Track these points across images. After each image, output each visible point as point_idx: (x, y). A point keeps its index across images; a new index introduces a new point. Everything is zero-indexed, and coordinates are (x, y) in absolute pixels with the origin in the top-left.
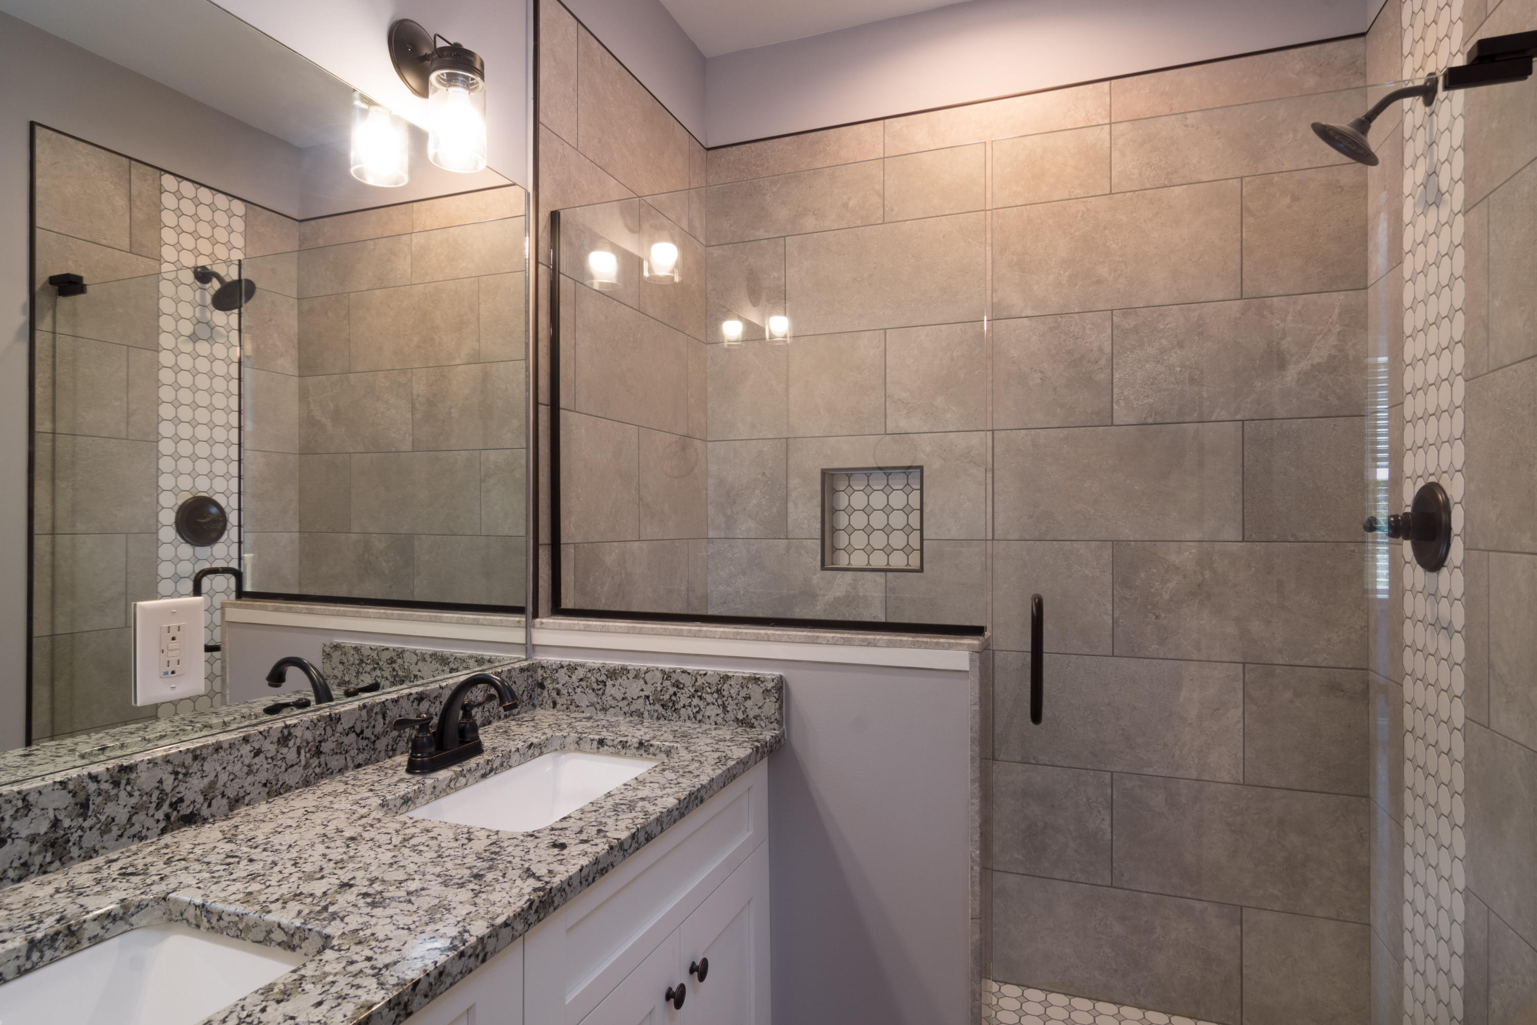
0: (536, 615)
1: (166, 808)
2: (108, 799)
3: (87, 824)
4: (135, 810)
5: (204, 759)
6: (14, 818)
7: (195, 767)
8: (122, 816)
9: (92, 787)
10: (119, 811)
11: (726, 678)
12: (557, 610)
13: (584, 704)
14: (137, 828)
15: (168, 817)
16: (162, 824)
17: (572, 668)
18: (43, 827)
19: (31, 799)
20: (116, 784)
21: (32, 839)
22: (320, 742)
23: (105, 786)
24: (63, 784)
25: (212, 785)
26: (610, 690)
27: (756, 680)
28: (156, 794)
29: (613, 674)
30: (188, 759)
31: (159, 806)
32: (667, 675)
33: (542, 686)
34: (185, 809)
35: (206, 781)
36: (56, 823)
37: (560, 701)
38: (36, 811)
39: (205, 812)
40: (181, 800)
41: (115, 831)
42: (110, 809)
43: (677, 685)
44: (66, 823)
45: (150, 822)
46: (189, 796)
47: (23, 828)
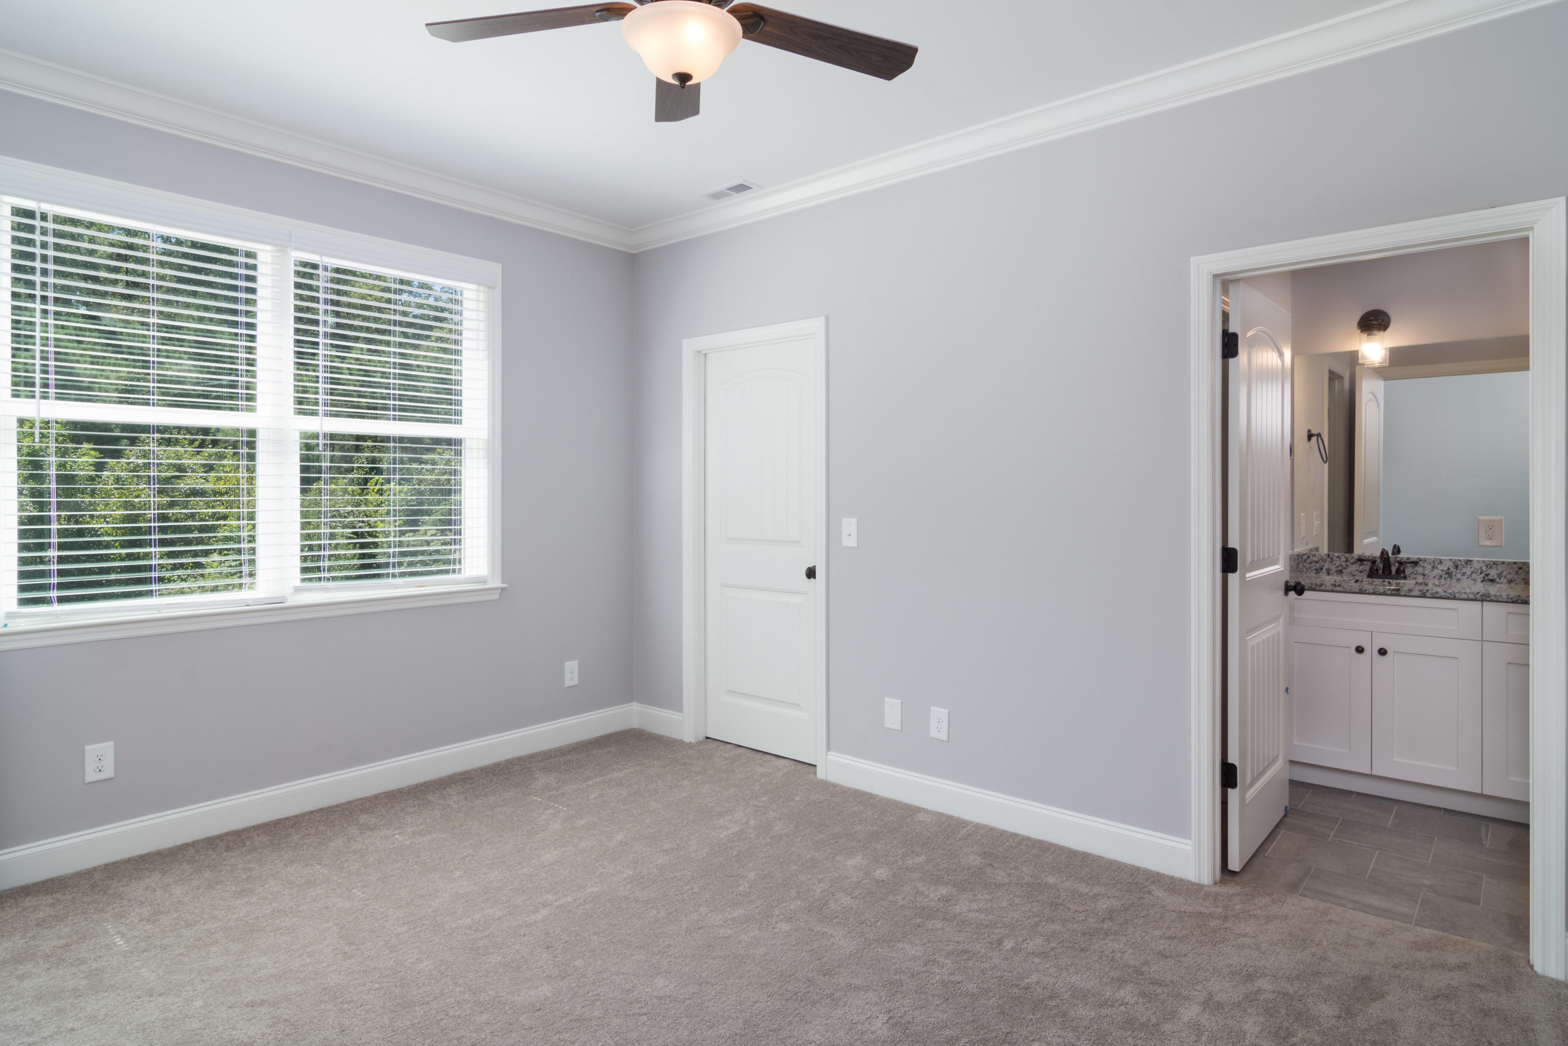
1: (1483, 575)
2: (1464, 567)
3: (1458, 571)
4: (1473, 572)
5: (1498, 565)
6: (1438, 564)
7: (1494, 566)
8: (1469, 573)
9: (1459, 563)
10: (1468, 571)
14: (1473, 577)
15: (1484, 578)
16: (1482, 579)
18: (1446, 569)
19: (1442, 561)
20: (1467, 564)
21: (1443, 571)
23: (1464, 564)
24: (1451, 560)
25: (1501, 573)
28: (1479, 570)
30: (1491, 563)
31: (1481, 573)
34: (1490, 577)
35: (1498, 572)
36: (1449, 569)
38: (1443, 564)
39: (1498, 580)
40: (1489, 574)
41: (1466, 576)
42: (1464, 570)
44: (1452, 569)
45: (1478, 577)
46: (1492, 574)
47: (1440, 567)
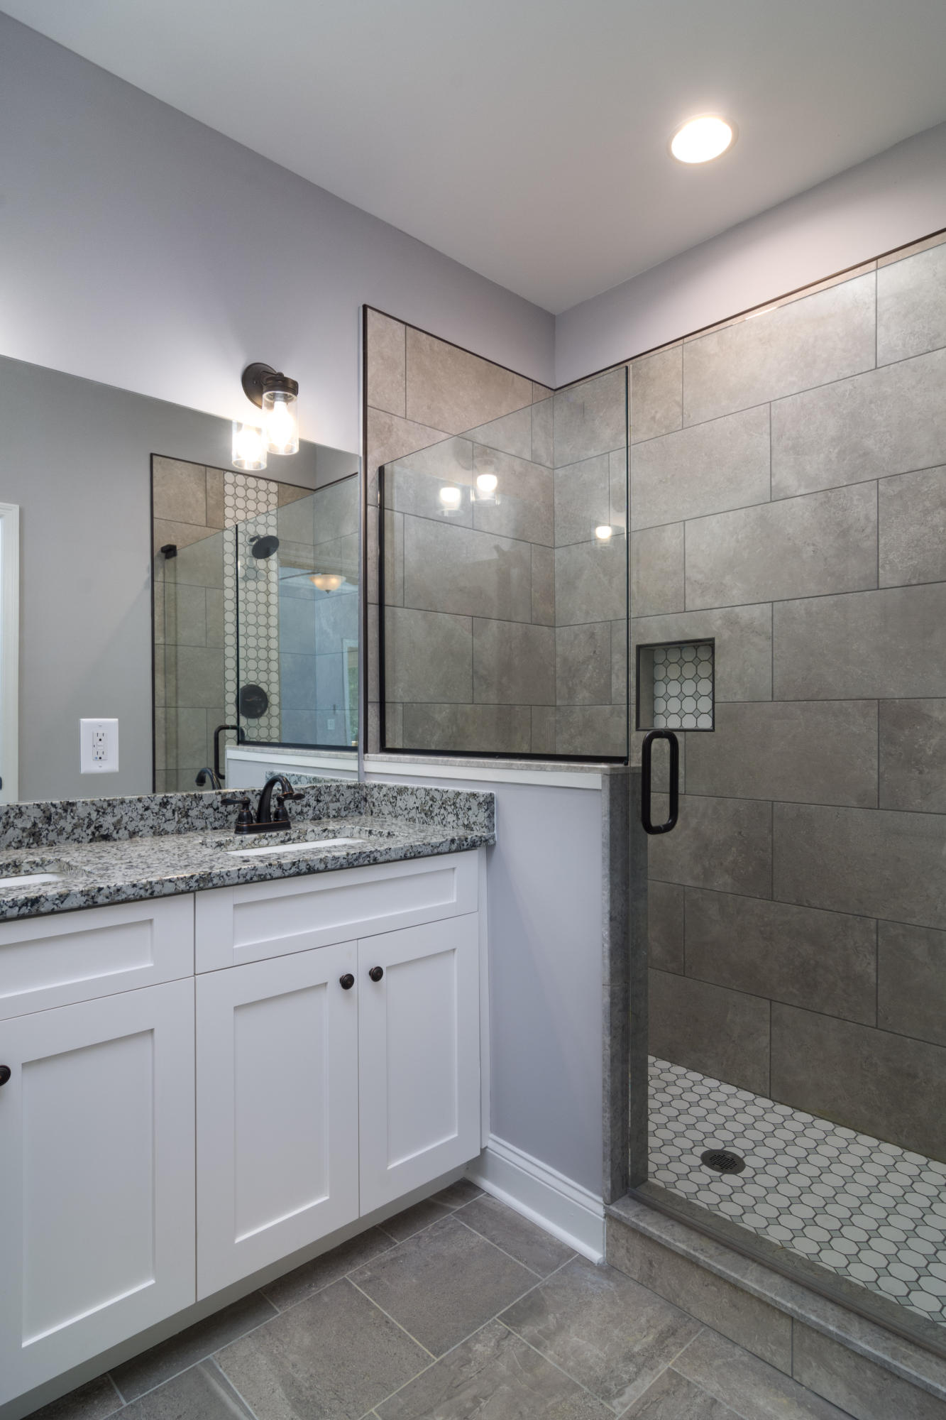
0: (366, 751)
1: (92, 828)
2: (61, 818)
3: (50, 828)
4: (75, 826)
5: (114, 807)
6: (15, 817)
7: (109, 810)
8: (69, 828)
9: (53, 810)
10: (67, 824)
11: (458, 794)
12: (384, 749)
13: (386, 812)
14: (76, 836)
15: (93, 834)
16: (90, 837)
17: (380, 787)
18: (29, 825)
19: (23, 809)
20: (66, 811)
21: (24, 830)
22: (188, 809)
23: (60, 811)
24: (38, 806)
25: (119, 821)
26: (399, 803)
27: (474, 795)
28: (87, 820)
29: (401, 791)
30: (105, 805)
31: (88, 827)
32: (427, 792)
33: (366, 800)
34: (103, 832)
35: (115, 819)
36: (35, 824)
37: (375, 810)
38: (25, 817)
39: (115, 835)
40: (101, 826)
41: (65, 835)
42: (62, 823)
43: (433, 799)
44: (40, 825)
45: (84, 834)
46: (106, 825)
47: (19, 823)
